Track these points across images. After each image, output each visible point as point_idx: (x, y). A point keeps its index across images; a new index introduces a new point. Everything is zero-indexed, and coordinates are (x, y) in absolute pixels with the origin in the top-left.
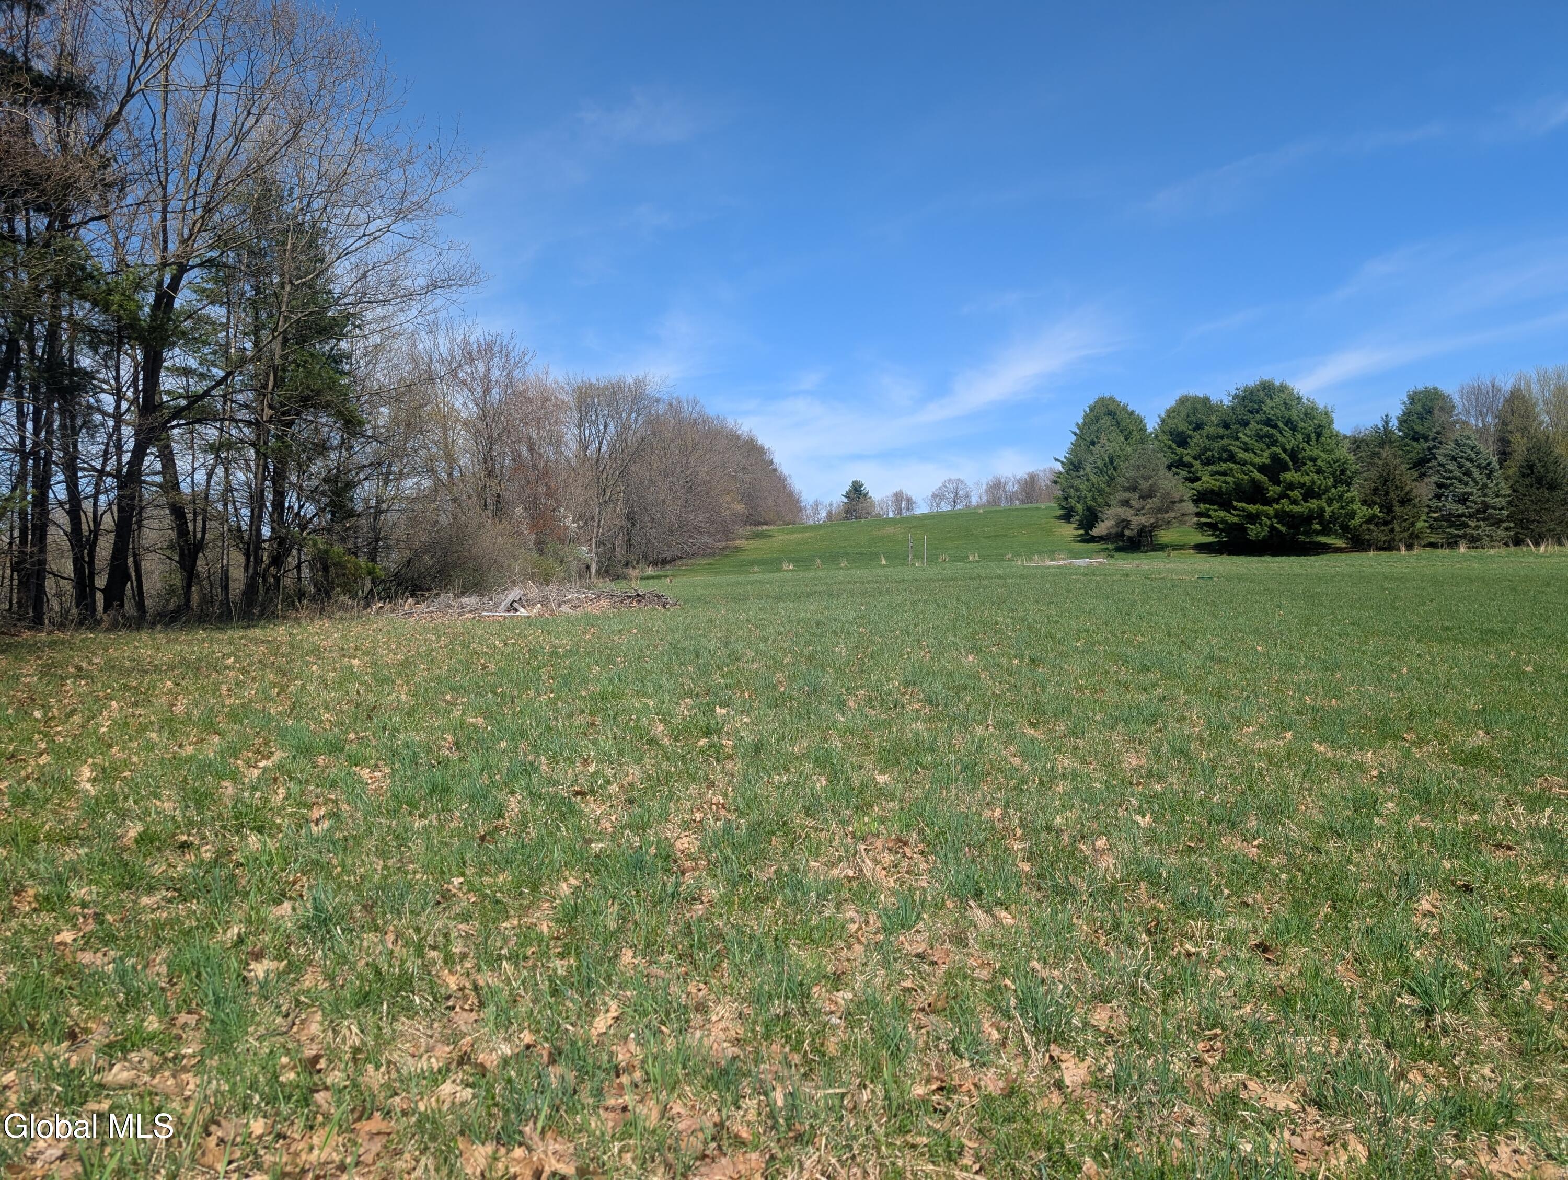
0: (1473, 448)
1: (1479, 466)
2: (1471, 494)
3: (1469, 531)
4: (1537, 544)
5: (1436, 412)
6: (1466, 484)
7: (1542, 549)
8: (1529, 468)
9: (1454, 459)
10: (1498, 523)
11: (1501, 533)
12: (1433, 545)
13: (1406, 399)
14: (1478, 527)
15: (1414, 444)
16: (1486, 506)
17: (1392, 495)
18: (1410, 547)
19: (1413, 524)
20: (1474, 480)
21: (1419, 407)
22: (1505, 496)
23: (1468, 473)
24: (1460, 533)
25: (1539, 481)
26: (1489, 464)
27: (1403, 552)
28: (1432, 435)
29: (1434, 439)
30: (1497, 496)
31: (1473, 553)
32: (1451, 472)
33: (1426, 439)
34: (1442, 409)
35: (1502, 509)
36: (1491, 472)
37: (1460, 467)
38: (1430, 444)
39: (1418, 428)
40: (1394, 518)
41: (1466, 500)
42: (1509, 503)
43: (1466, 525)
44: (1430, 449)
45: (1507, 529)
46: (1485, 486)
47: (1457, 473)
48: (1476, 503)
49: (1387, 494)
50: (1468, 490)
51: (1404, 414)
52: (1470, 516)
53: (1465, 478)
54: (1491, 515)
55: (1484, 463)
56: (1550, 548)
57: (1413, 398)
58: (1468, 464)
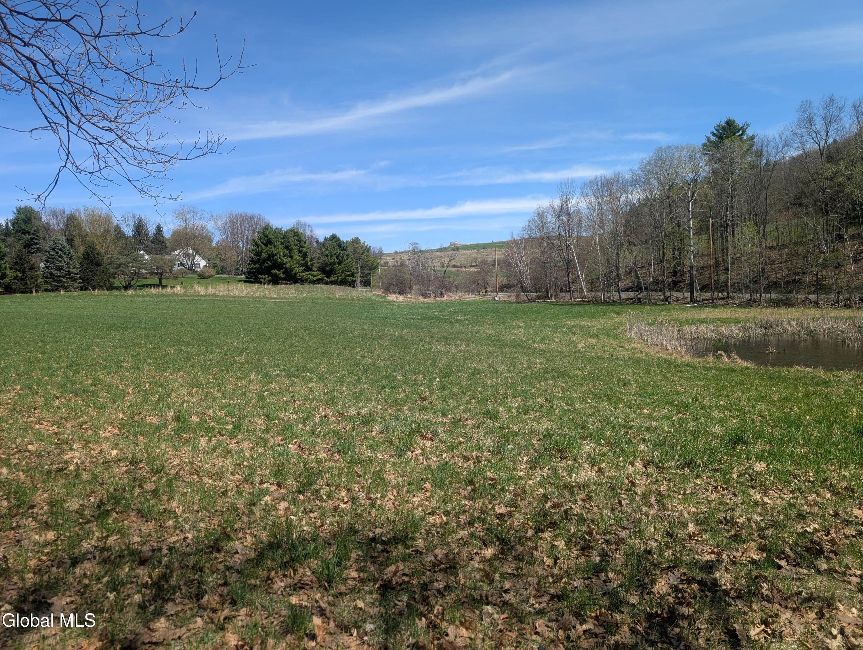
0: (62, 245)
1: (65, 254)
2: (63, 266)
3: (63, 284)
4: (94, 290)
5: (33, 220)
6: (60, 262)
7: (96, 292)
8: (87, 255)
9: (53, 249)
10: (75, 280)
11: (77, 285)
12: (47, 290)
13: (15, 211)
14: (68, 282)
15: (23, 235)
16: (69, 273)
17: (25, 266)
18: (37, 291)
19: (36, 280)
20: (64, 260)
21: (23, 216)
22: (77, 268)
23: (60, 257)
24: (59, 285)
25: (92, 262)
26: (70, 253)
27: (34, 294)
28: (32, 232)
29: (34, 234)
30: (74, 268)
31: (67, 294)
32: (53, 255)
33: (29, 233)
34: (35, 218)
35: (77, 274)
36: (71, 256)
37: (57, 253)
38: (32, 236)
39: (24, 227)
40: (26, 277)
41: (61, 269)
42: (80, 271)
43: (61, 281)
44: (31, 239)
45: (79, 283)
46: (69, 263)
47: (56, 256)
48: (65, 271)
49: (22, 265)
50: (61, 264)
51: (16, 219)
52: (64, 277)
53: (60, 259)
54: (72, 277)
55: (68, 252)
56: (100, 292)
57: (20, 211)
58: (61, 253)
